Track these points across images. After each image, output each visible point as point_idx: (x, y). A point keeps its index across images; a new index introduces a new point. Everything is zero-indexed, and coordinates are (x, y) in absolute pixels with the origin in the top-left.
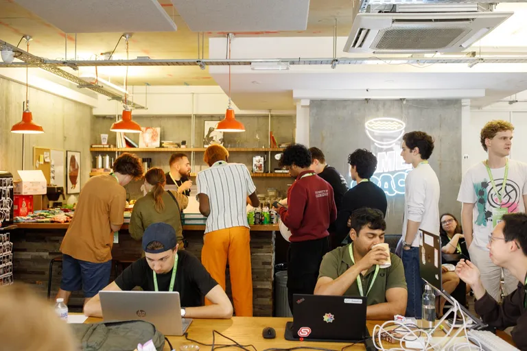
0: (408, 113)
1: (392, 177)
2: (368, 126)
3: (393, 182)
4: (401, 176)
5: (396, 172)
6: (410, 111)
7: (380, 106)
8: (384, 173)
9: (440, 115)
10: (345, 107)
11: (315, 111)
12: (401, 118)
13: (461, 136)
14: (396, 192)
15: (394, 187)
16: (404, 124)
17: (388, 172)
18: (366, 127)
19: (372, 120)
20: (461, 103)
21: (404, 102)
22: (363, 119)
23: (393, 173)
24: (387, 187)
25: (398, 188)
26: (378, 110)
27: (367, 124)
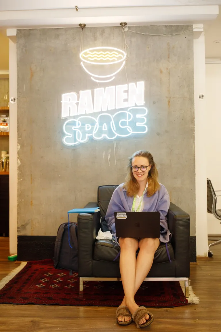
0: (131, 42)
1: (112, 117)
2: (84, 58)
3: (112, 123)
4: (123, 115)
5: (116, 110)
6: (134, 40)
7: (98, 34)
8: (102, 112)
9: (168, 44)
10: (57, 36)
11: (22, 41)
12: (122, 48)
13: (193, 69)
14: (117, 135)
15: (114, 129)
16: (125, 54)
17: (108, 111)
18: (81, 58)
19: (87, 50)
20: (192, 29)
21: (126, 29)
22: (78, 50)
23: (112, 112)
24: (106, 129)
25: (119, 130)
26: (95, 39)
27: (81, 55)
